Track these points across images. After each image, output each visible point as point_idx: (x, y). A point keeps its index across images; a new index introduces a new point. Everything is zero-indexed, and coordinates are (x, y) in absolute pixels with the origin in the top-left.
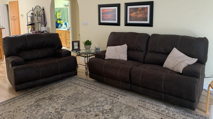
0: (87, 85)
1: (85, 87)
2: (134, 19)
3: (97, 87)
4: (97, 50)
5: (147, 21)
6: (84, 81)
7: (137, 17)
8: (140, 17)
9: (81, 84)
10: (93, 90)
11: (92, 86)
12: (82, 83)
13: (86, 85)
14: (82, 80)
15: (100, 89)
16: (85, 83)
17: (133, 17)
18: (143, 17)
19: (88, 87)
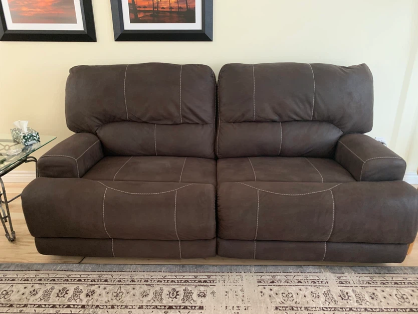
0: (47, 294)
1: (40, 306)
2: (147, 14)
3: (93, 288)
4: (30, 143)
5: (194, 22)
6: (21, 275)
7: (157, 7)
8: (171, 8)
9: (14, 298)
10: (83, 307)
11: (71, 289)
12: (14, 288)
13: (40, 294)
14: (11, 275)
15: (109, 288)
16: (30, 289)
17: (145, 7)
18: (181, 8)
19: (53, 300)
